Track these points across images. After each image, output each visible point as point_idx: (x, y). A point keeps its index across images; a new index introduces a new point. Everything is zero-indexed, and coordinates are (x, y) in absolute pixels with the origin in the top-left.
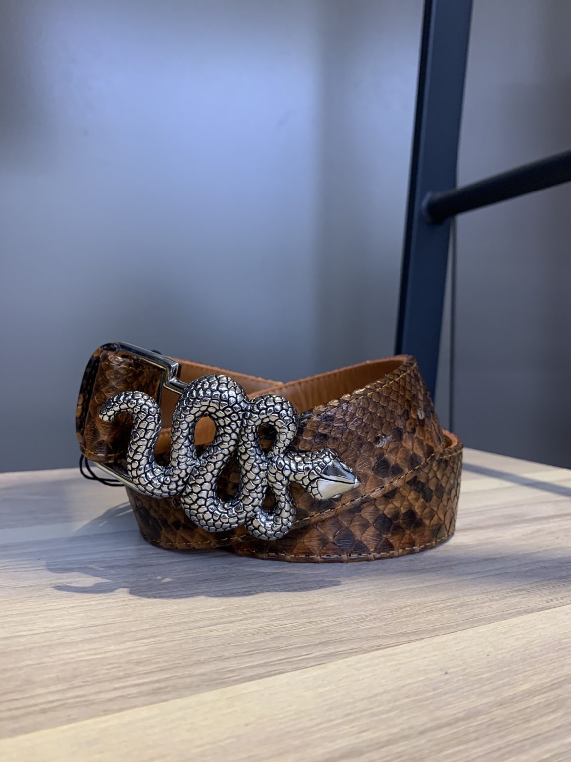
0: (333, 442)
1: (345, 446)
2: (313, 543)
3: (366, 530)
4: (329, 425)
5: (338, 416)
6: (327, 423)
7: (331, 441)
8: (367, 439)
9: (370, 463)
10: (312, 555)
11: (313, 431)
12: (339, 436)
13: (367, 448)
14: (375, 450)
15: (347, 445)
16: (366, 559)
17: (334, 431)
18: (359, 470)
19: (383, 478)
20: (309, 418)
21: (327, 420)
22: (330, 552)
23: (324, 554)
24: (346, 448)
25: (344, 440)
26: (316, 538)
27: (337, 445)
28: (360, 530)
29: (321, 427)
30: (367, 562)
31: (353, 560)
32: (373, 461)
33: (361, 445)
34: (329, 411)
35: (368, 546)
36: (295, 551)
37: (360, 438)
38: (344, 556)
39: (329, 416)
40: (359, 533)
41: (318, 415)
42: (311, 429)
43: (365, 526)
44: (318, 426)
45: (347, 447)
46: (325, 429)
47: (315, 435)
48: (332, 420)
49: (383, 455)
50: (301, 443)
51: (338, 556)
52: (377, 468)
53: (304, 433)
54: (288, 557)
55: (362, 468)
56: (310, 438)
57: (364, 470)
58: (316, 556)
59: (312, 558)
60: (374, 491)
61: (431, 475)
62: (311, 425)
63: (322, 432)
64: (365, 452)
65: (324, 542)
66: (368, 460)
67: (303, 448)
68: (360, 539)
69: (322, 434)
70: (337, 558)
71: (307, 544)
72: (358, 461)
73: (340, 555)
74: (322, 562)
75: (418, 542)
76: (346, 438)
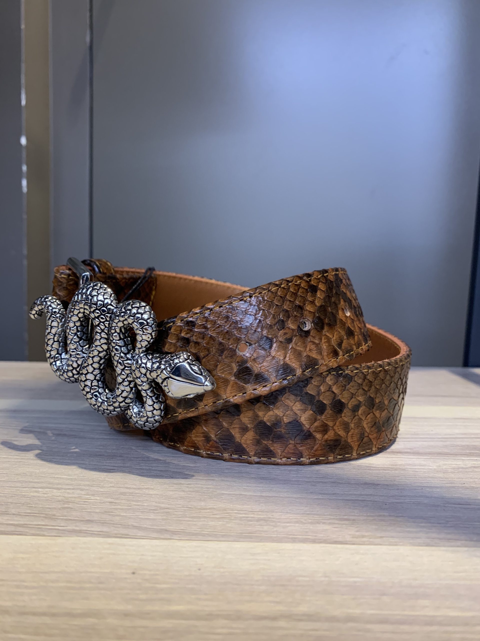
0: (194, 346)
1: (206, 350)
2: (198, 439)
3: (245, 434)
4: (191, 330)
5: (199, 322)
6: (189, 328)
7: (193, 345)
8: (229, 345)
9: (232, 369)
10: (198, 450)
11: (177, 335)
12: (199, 340)
13: (229, 354)
14: (237, 357)
15: (208, 350)
16: (246, 461)
17: (196, 336)
18: (220, 375)
19: (245, 384)
20: (174, 322)
21: (189, 326)
22: (213, 449)
23: (209, 450)
24: (207, 353)
25: (205, 345)
26: (202, 435)
27: (198, 349)
28: (240, 432)
29: (184, 332)
30: (247, 464)
31: (233, 460)
32: (235, 368)
33: (222, 351)
34: (192, 317)
35: (247, 450)
36: (186, 443)
37: (221, 343)
38: (226, 455)
39: (191, 322)
40: (239, 435)
41: (181, 321)
42: (175, 333)
43: (244, 430)
44: (181, 331)
45: (209, 352)
46: (187, 333)
47: (179, 339)
48: (194, 326)
49: (246, 362)
50: (167, 346)
51: (221, 454)
52: (238, 374)
53: (169, 336)
54: (182, 448)
55: (222, 373)
56: (174, 341)
57: (225, 375)
58: (202, 451)
59: (199, 452)
60: (236, 396)
61: (322, 389)
62: (175, 329)
63: (185, 336)
64: (226, 357)
65: (207, 438)
66: (229, 366)
67: (169, 350)
68: (240, 441)
69: (184, 339)
70: (219, 455)
71: (194, 439)
72: (219, 366)
73: (222, 454)
74: (206, 457)
75: (305, 453)
76: (207, 344)
